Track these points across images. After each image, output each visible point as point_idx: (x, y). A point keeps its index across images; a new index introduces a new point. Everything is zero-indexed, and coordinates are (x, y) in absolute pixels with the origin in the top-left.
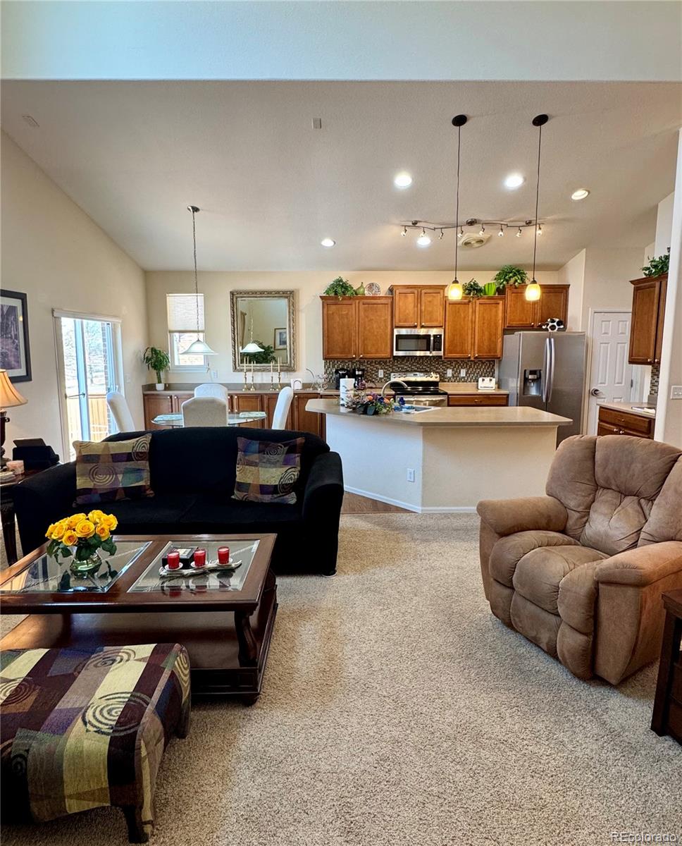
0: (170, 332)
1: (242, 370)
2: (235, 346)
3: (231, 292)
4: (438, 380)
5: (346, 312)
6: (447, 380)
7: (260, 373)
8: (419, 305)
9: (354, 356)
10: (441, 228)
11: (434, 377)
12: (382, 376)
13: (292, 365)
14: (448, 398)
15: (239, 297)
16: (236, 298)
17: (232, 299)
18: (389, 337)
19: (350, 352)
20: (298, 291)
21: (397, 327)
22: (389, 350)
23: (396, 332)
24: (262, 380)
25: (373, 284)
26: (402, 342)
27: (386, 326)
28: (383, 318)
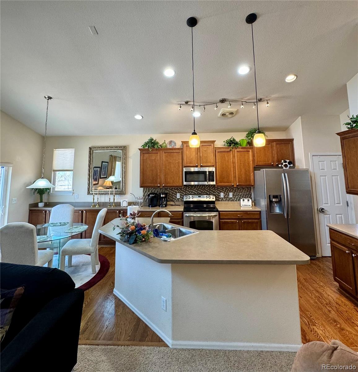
0: (54, 171)
1: (92, 194)
2: (89, 179)
3: (89, 147)
4: (214, 200)
5: (154, 158)
6: (221, 200)
7: (104, 196)
8: (199, 153)
9: (159, 185)
10: (204, 105)
11: (212, 198)
12: (179, 197)
13: (123, 191)
14: (219, 214)
15: (94, 150)
16: (93, 151)
17: (90, 152)
18: (181, 173)
19: (156, 183)
20: (129, 146)
21: (185, 167)
22: (181, 181)
23: (185, 170)
24: (105, 200)
25: (172, 141)
26: (188, 176)
27: (179, 166)
28: (177, 162)
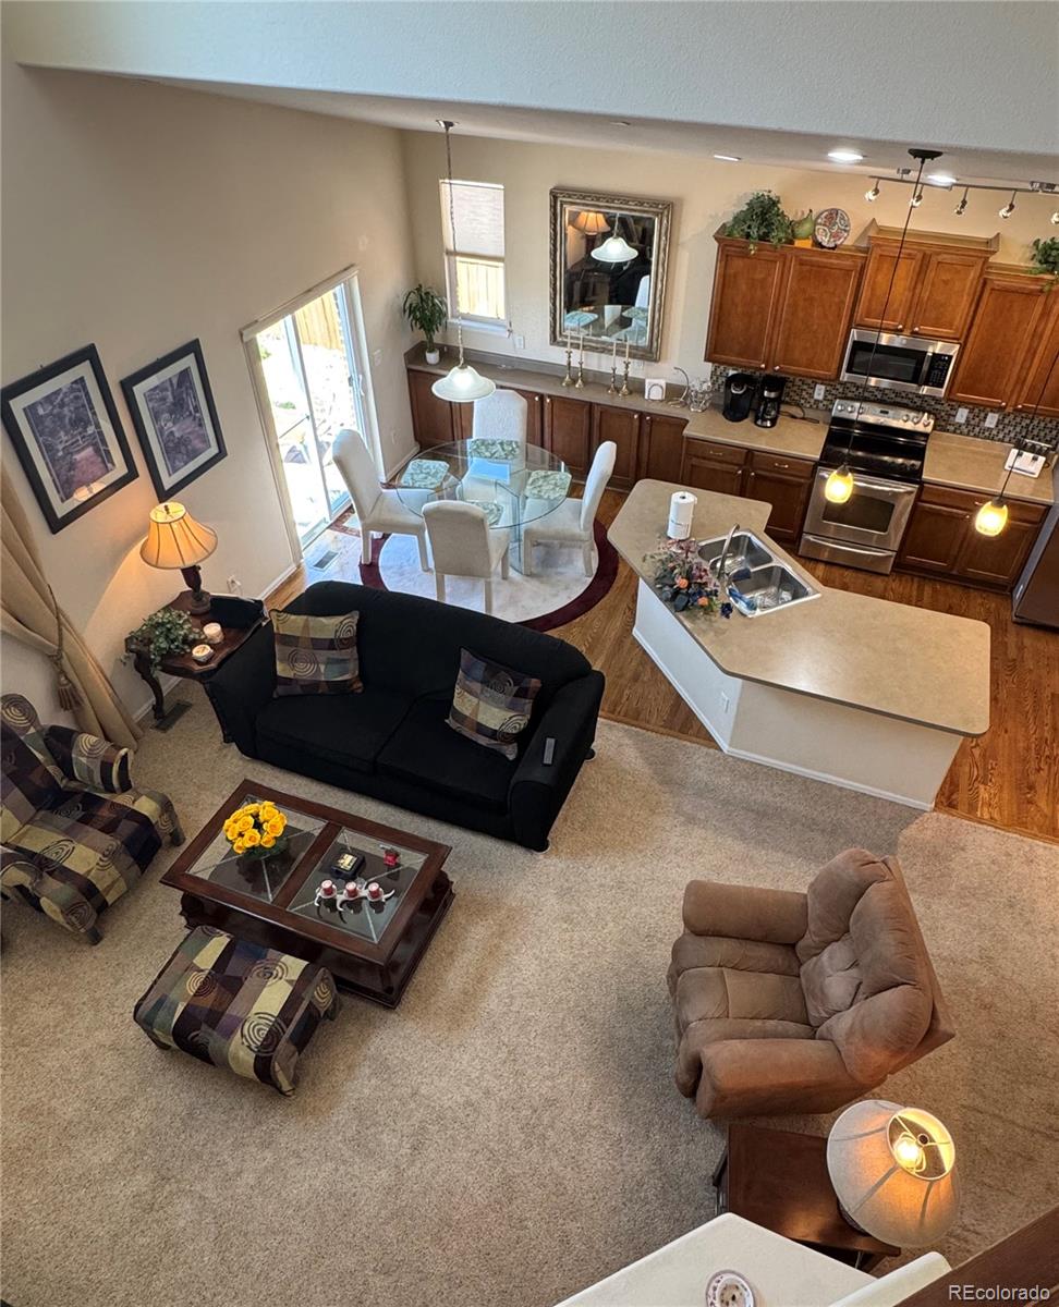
0: (449, 253)
1: (565, 344)
2: (555, 299)
3: (551, 192)
4: (929, 429)
5: (762, 276)
6: (952, 428)
7: (596, 354)
8: (919, 286)
9: (763, 366)
11: (923, 423)
12: (821, 398)
13: (654, 350)
14: (921, 490)
15: (566, 203)
16: (561, 205)
17: (553, 207)
18: (840, 340)
19: (756, 355)
20: (681, 200)
21: (858, 326)
22: (835, 366)
23: (854, 334)
24: (599, 366)
25: (837, 211)
26: (861, 357)
27: (839, 316)
28: (836, 300)
